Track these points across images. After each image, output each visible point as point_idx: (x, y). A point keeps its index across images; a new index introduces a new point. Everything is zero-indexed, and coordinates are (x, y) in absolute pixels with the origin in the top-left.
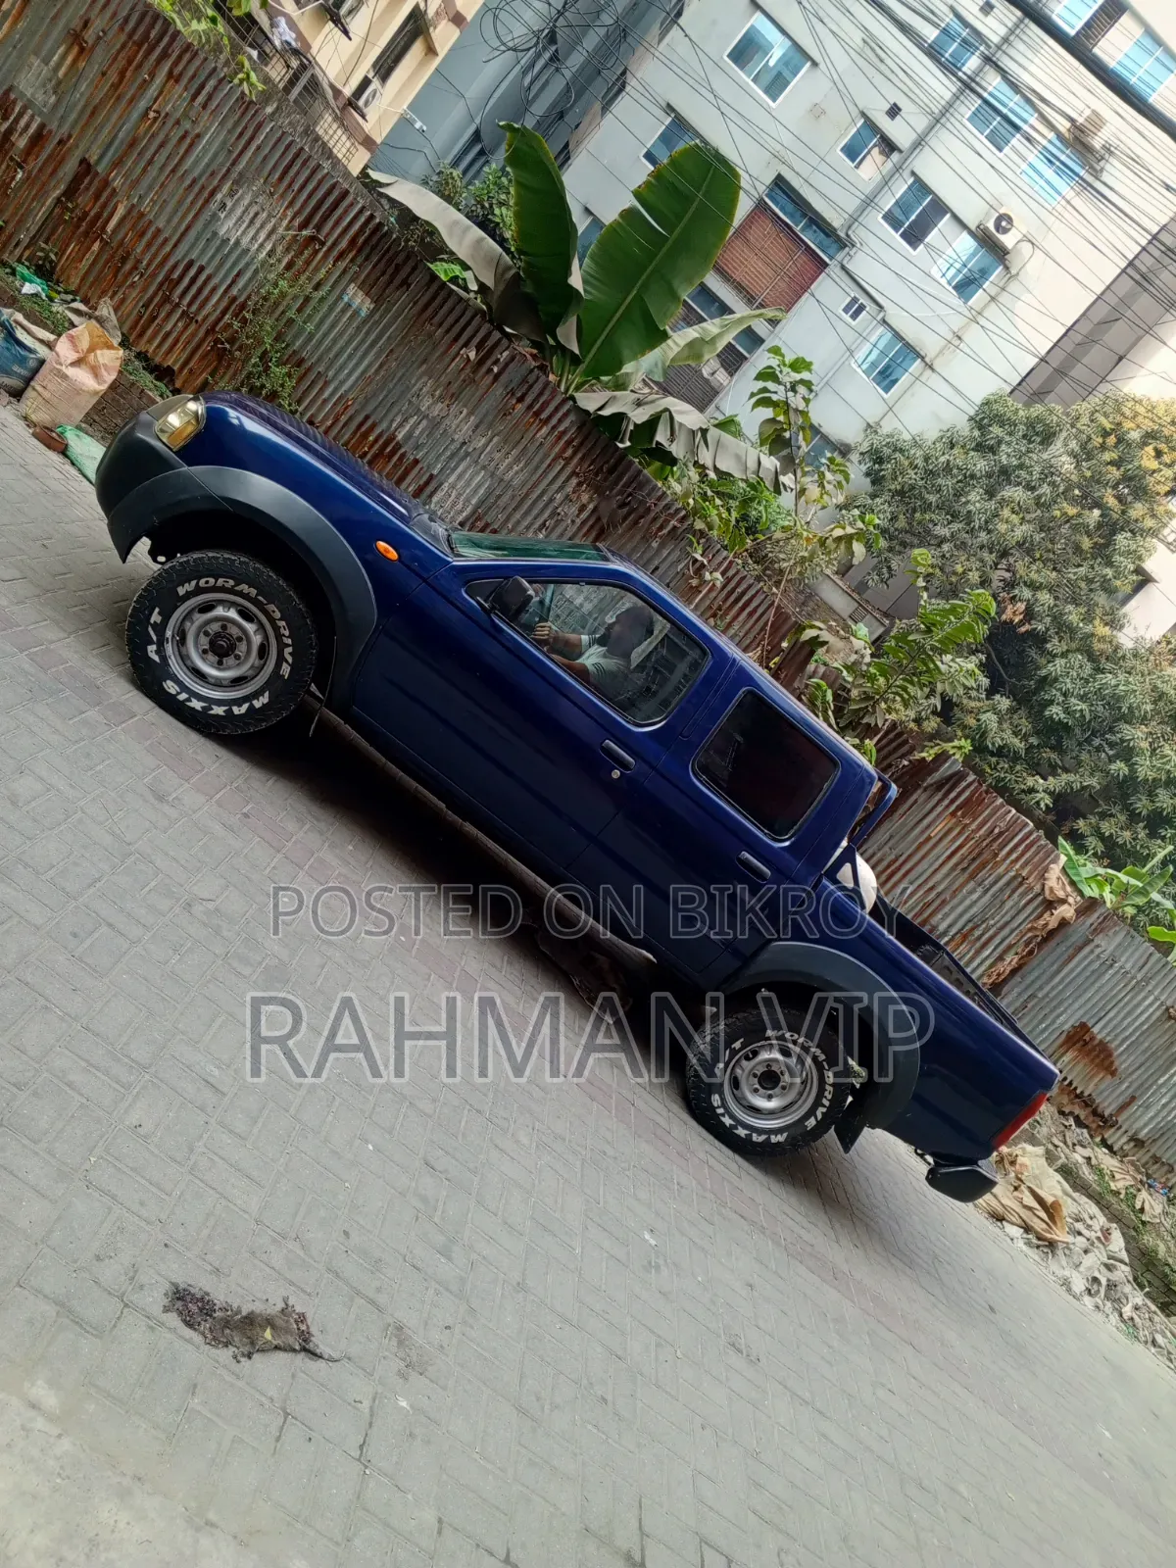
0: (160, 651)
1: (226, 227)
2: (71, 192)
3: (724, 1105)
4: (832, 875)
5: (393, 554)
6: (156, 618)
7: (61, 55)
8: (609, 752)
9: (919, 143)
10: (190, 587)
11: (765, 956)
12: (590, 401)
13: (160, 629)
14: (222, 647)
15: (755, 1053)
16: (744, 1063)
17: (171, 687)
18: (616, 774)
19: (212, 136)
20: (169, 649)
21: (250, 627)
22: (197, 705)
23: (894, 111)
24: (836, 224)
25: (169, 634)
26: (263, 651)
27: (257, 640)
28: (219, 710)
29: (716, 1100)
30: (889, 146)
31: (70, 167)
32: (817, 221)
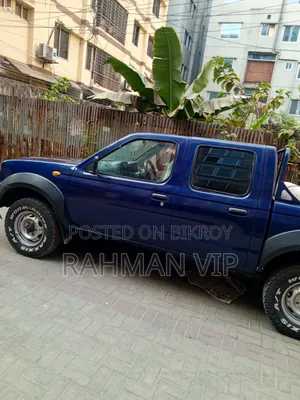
0: (16, 239)
1: (73, 133)
2: (42, 148)
3: (289, 322)
4: (279, 198)
5: (58, 173)
6: (10, 230)
7: (28, 121)
8: (155, 197)
9: (281, 18)
10: (12, 216)
11: (266, 247)
12: (172, 114)
13: (13, 232)
14: (31, 229)
15: (291, 293)
16: (288, 299)
17: (23, 248)
18: (162, 204)
19: (60, 115)
20: (18, 236)
21: (33, 219)
22: (31, 250)
23: (269, 17)
24: (270, 51)
25: (17, 232)
26: (40, 224)
27: (36, 221)
28: (37, 249)
29: (284, 321)
30: (273, 25)
31: (40, 142)
32: (266, 55)
